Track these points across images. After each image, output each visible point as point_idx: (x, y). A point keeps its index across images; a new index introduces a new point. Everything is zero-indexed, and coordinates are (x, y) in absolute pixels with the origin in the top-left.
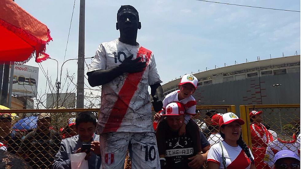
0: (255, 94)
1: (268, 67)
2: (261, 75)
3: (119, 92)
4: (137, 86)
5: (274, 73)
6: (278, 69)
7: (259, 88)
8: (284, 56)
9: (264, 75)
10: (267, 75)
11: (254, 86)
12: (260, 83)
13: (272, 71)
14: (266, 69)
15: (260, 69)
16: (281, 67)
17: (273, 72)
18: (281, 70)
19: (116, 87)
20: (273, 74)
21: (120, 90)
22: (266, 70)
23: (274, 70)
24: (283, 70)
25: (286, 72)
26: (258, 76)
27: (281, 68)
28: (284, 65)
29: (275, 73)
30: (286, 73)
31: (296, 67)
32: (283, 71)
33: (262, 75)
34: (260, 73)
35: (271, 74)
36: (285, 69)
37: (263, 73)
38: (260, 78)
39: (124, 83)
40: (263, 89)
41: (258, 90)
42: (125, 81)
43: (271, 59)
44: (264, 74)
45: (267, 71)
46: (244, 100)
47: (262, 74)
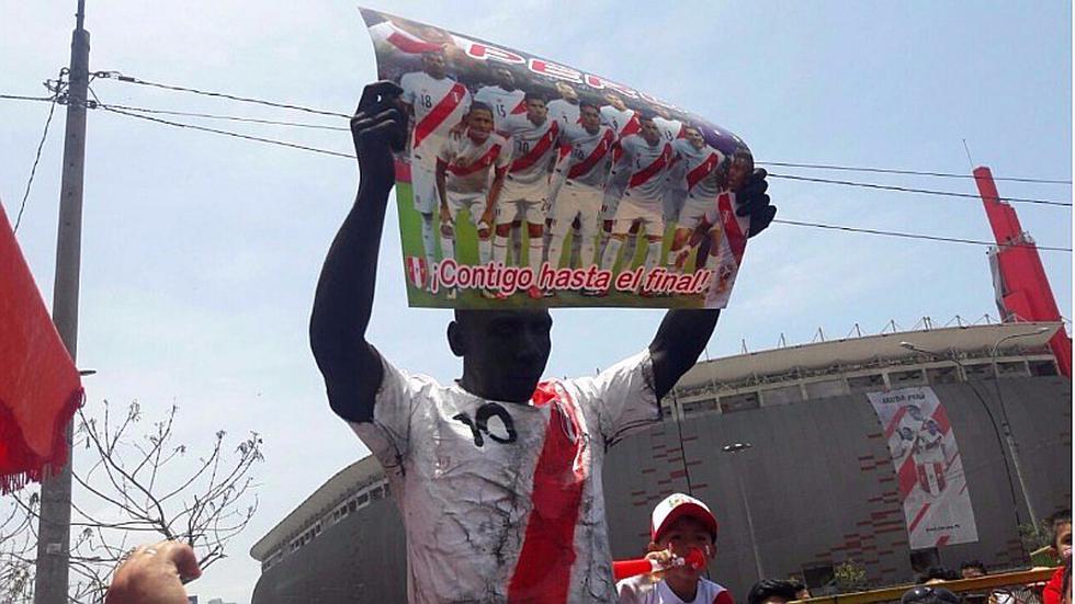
0: (669, 481)
1: (703, 387)
2: (682, 415)
3: (509, 583)
4: (574, 544)
5: (722, 406)
6: (734, 392)
7: (679, 458)
8: (749, 352)
9: (691, 415)
10: (702, 414)
11: (663, 451)
12: (682, 440)
13: (714, 399)
14: (696, 394)
15: (677, 395)
16: (744, 385)
17: (719, 405)
18: (742, 395)
19: (493, 561)
20: (720, 410)
21: (511, 574)
22: (696, 399)
23: (722, 395)
24: (750, 396)
25: (758, 403)
26: (675, 418)
27: (742, 391)
28: (751, 380)
29: (725, 407)
30: (758, 406)
31: (787, 384)
32: (749, 400)
33: (687, 416)
34: (679, 406)
35: (713, 411)
36: (756, 393)
37: (687, 409)
38: (679, 422)
39: (523, 536)
40: (694, 463)
41: (680, 466)
42: (525, 528)
43: (708, 361)
44: (690, 409)
45: (699, 402)
46: (636, 504)
47: (685, 410)
